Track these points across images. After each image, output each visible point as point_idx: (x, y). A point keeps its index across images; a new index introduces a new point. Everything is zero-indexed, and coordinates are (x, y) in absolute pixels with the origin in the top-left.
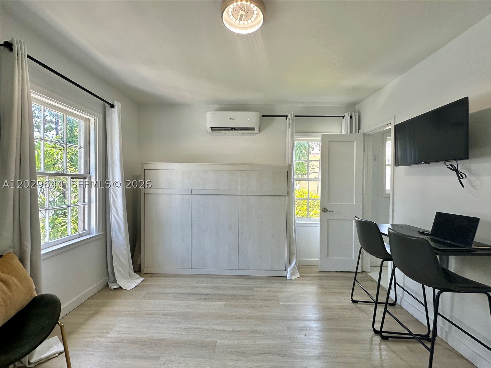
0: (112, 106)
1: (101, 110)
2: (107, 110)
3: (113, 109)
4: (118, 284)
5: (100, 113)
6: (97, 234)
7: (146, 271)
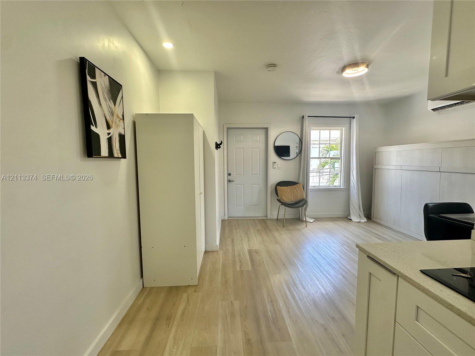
1: (348, 122)
2: (351, 121)
4: (351, 218)
5: (347, 124)
6: (343, 188)
7: (374, 219)
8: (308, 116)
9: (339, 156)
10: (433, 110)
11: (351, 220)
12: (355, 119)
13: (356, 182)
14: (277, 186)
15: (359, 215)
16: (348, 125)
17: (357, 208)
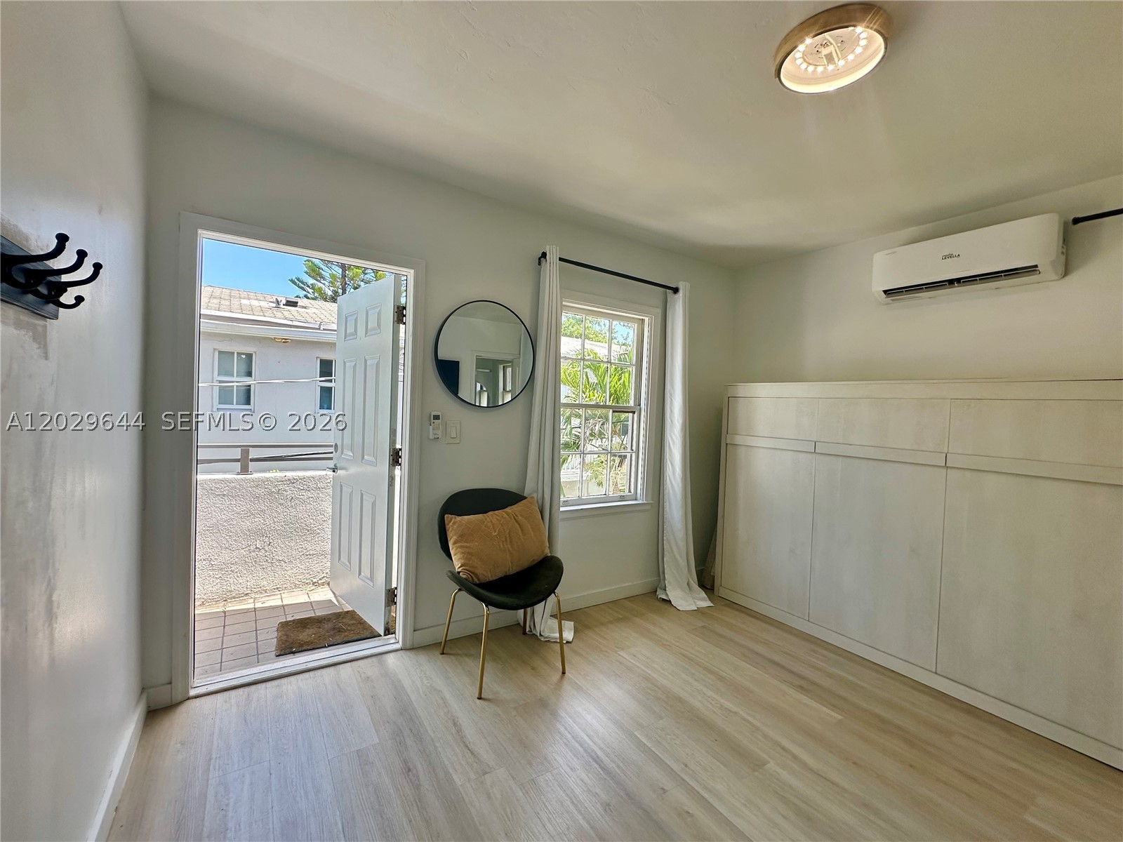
0: (676, 290)
1: (660, 303)
2: (669, 299)
3: (677, 296)
4: (667, 595)
5: (657, 307)
6: (645, 502)
7: (723, 592)
8: (561, 259)
9: (632, 403)
10: (885, 292)
11: (670, 601)
12: (681, 294)
13: (680, 485)
14: (446, 516)
15: (688, 584)
16: (659, 311)
17: (683, 563)
